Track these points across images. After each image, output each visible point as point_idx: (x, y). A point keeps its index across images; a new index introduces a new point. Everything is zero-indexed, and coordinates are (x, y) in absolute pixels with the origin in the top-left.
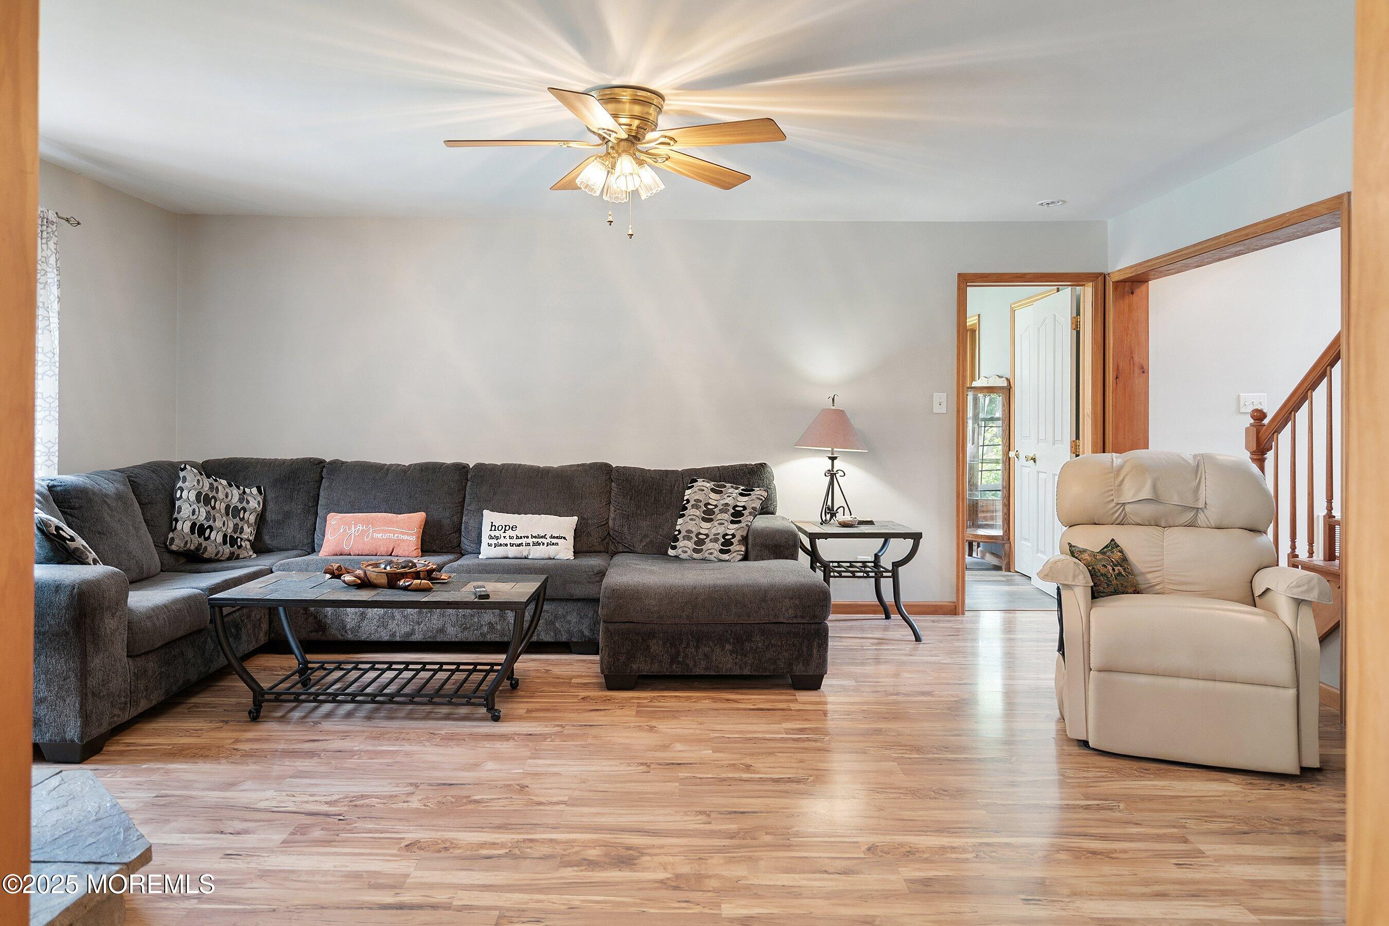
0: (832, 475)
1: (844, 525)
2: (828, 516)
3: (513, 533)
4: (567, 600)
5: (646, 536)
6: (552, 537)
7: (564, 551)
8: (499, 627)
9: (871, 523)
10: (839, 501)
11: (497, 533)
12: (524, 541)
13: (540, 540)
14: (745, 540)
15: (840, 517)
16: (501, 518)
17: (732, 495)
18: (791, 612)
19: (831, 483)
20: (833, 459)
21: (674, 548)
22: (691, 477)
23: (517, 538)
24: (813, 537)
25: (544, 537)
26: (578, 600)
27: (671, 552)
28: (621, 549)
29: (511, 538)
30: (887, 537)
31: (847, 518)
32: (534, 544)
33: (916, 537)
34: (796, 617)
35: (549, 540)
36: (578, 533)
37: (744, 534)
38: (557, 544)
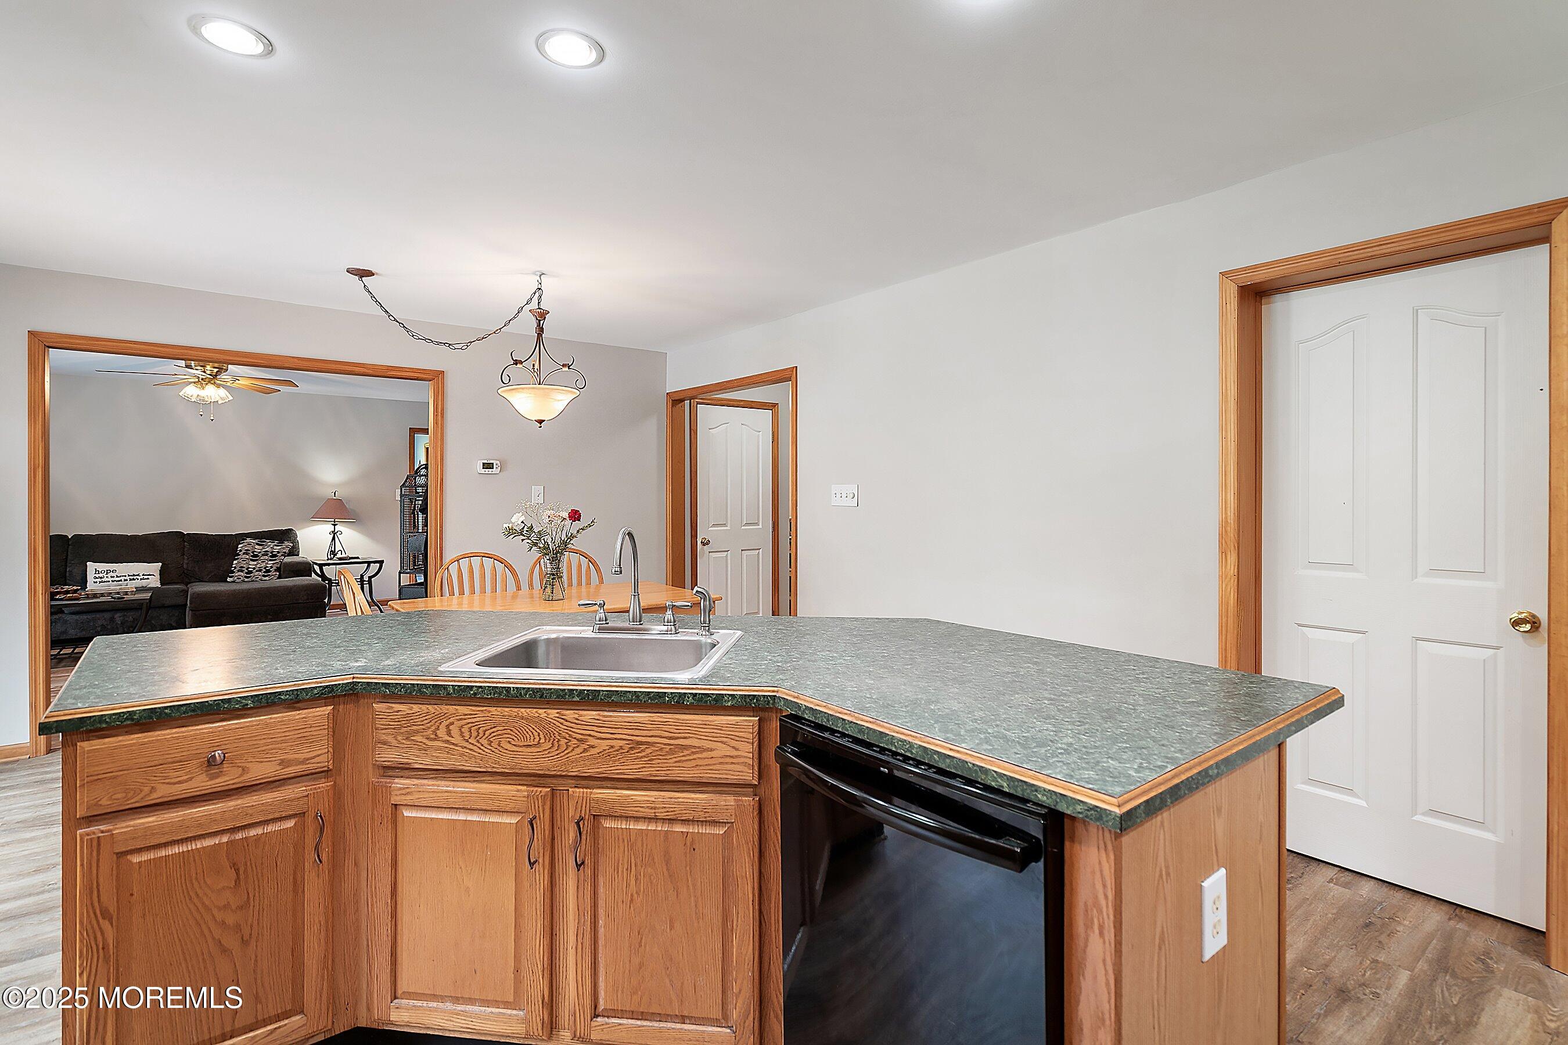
0: (334, 533)
1: (340, 559)
2: (332, 556)
3: (114, 575)
4: (159, 607)
5: (211, 572)
6: (143, 575)
7: (155, 582)
8: (109, 627)
9: (358, 558)
10: (338, 547)
11: (101, 575)
12: (123, 578)
13: (135, 577)
14: (278, 570)
15: (339, 555)
16: (102, 566)
17: (271, 546)
18: (305, 597)
19: (334, 539)
20: (335, 525)
21: (231, 577)
22: (243, 537)
23: (117, 577)
24: (321, 566)
25: (138, 575)
26: (169, 607)
27: (229, 579)
28: (193, 580)
29: (113, 577)
30: (369, 563)
31: (344, 555)
32: (130, 580)
33: (381, 562)
34: (308, 599)
35: (142, 577)
36: (162, 572)
37: (279, 566)
38: (148, 579)
